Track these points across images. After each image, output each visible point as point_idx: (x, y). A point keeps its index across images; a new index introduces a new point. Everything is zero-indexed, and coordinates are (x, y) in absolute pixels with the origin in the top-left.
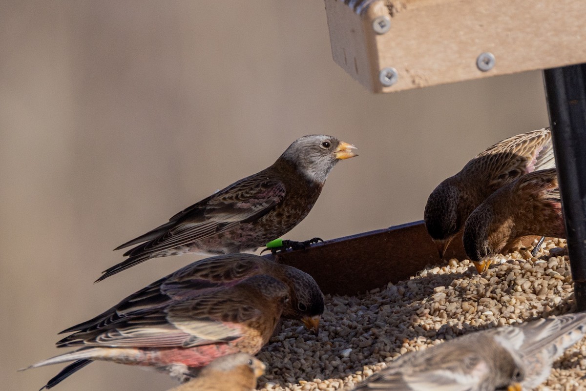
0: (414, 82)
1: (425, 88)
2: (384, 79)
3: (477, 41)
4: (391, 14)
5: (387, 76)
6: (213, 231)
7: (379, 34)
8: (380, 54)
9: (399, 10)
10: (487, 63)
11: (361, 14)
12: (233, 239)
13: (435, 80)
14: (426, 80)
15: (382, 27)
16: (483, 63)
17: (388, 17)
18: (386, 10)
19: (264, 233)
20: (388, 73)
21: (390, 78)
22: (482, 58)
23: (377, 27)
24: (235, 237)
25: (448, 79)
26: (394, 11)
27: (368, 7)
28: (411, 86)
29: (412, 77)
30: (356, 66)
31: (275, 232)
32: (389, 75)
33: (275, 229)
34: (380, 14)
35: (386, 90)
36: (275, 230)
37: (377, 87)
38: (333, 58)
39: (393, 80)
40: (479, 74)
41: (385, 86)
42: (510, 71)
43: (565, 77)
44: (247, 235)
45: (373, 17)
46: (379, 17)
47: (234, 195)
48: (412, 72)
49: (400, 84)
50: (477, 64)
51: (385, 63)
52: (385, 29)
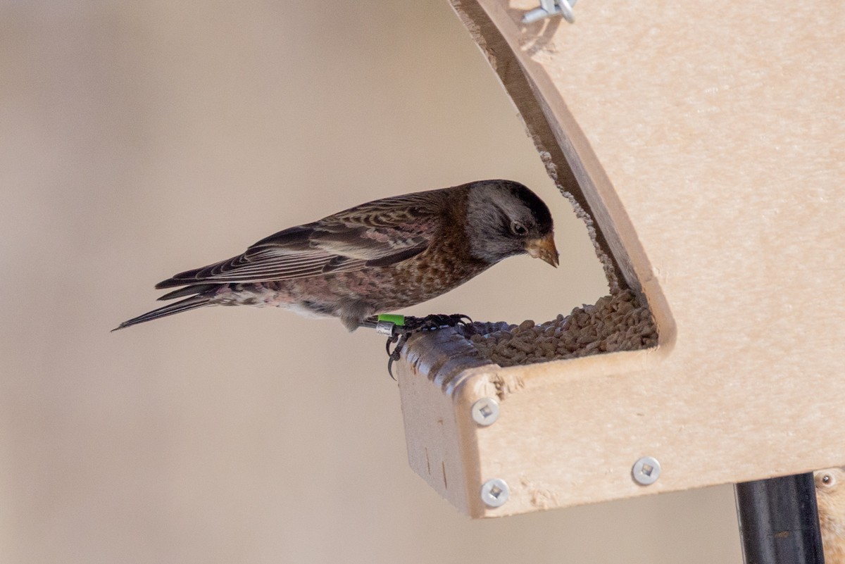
0: (534, 501)
1: (551, 510)
2: (487, 497)
3: (633, 438)
4: (500, 395)
5: (492, 492)
6: (320, 268)
7: (480, 426)
8: (482, 458)
9: (512, 389)
10: (649, 474)
11: (454, 394)
12: (348, 287)
13: (567, 498)
14: (553, 498)
15: (486, 415)
16: (642, 473)
17: (495, 400)
18: (492, 389)
19: (394, 287)
20: (494, 487)
21: (497, 495)
22: (640, 464)
23: (478, 416)
24: (352, 284)
25: (587, 499)
26: (505, 390)
27: (464, 383)
28: (530, 508)
29: (532, 493)
30: (445, 474)
31: (410, 293)
32: (496, 491)
33: (412, 288)
34: (483, 395)
35: (489, 513)
36: (410, 290)
37: (476, 508)
38: (410, 464)
39: (501, 497)
40: (635, 490)
41: (489, 507)
42: (683, 486)
43: (769, 495)
44: (370, 284)
45: (472, 400)
46: (481, 400)
47: (364, 216)
48: (531, 485)
49: (511, 505)
50: (632, 474)
51: (489, 473)
52: (489, 419)
